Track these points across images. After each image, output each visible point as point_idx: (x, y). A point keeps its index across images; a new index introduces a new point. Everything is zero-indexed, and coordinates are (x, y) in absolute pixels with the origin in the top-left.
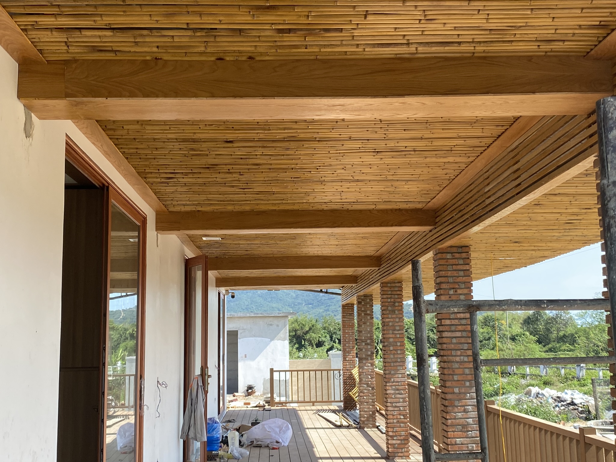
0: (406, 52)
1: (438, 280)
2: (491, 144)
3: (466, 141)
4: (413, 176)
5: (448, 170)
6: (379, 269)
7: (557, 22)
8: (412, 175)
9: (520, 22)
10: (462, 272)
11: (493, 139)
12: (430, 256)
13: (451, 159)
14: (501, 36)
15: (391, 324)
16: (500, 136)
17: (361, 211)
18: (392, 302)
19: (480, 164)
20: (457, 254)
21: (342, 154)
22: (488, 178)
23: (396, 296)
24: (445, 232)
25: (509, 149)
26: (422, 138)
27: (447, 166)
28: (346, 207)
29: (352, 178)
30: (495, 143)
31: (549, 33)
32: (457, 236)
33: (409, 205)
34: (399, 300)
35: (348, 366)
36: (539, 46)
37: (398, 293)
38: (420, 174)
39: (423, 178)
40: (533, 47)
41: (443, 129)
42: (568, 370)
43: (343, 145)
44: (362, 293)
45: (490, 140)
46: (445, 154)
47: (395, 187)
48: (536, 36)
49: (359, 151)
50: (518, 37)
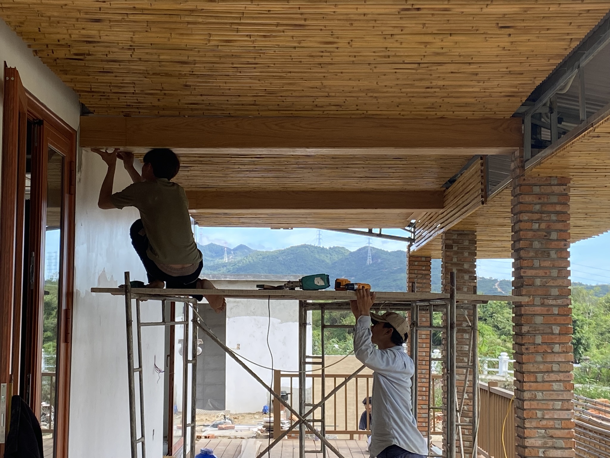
15: (538, 282)
18: (542, 230)
23: (554, 217)
34: (559, 226)
37: (558, 208)
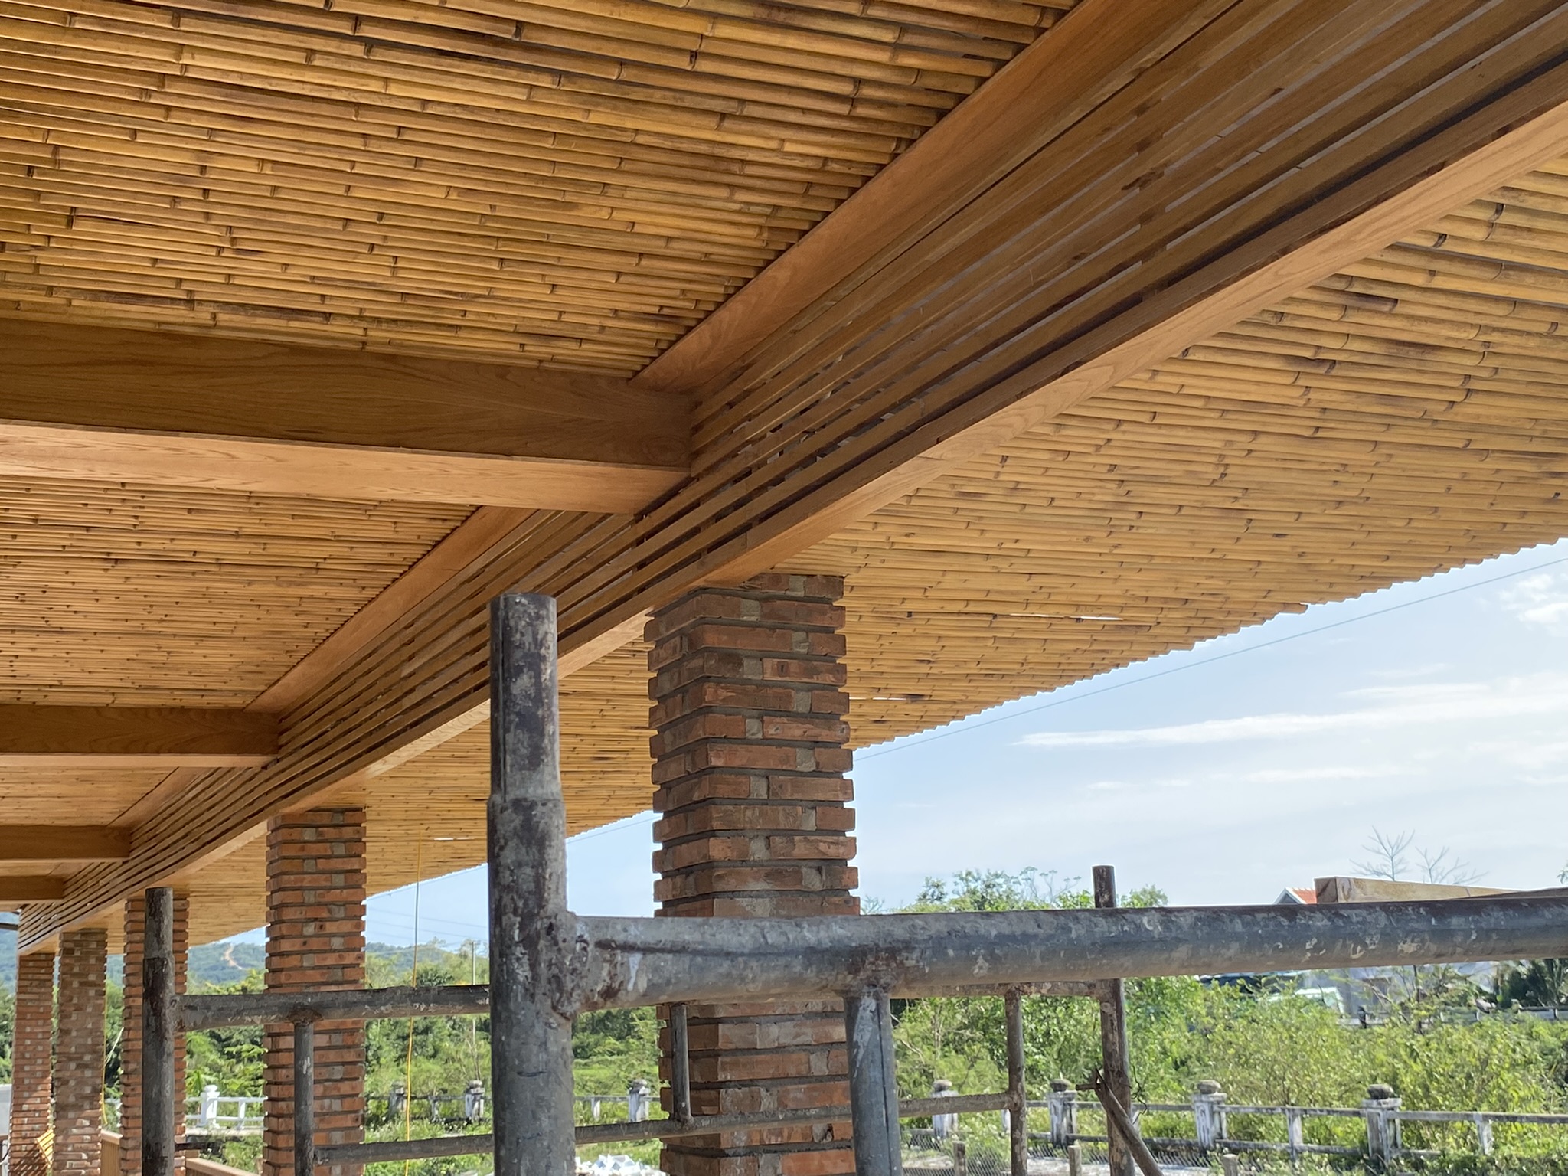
0: (187, 320)
1: (278, 898)
2: (419, 559)
3: (355, 550)
4: (217, 627)
5: (310, 617)
6: (124, 863)
7: (563, 297)
8: (215, 623)
9: (477, 287)
10: (342, 876)
11: (422, 550)
12: (262, 833)
13: (317, 591)
14: (431, 313)
16: (438, 543)
17: (69, 709)
19: (392, 606)
20: (331, 830)
21: (13, 561)
22: (412, 641)
24: (303, 773)
25: (462, 577)
26: (237, 535)
27: (307, 606)
28: (27, 697)
29: (42, 623)
30: (428, 559)
31: (543, 319)
32: (330, 784)
33: (206, 700)
35: (25, 1127)
36: (522, 345)
38: (236, 623)
39: (246, 634)
40: (508, 346)
41: (293, 516)
42: (609, 1105)
43: (14, 537)
44: (76, 926)
45: (418, 552)
46: (301, 576)
47: (169, 653)
48: (514, 322)
49: (62, 554)
50: (471, 320)
